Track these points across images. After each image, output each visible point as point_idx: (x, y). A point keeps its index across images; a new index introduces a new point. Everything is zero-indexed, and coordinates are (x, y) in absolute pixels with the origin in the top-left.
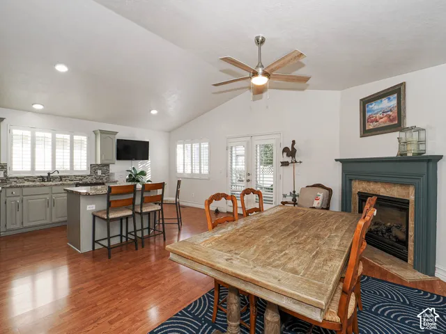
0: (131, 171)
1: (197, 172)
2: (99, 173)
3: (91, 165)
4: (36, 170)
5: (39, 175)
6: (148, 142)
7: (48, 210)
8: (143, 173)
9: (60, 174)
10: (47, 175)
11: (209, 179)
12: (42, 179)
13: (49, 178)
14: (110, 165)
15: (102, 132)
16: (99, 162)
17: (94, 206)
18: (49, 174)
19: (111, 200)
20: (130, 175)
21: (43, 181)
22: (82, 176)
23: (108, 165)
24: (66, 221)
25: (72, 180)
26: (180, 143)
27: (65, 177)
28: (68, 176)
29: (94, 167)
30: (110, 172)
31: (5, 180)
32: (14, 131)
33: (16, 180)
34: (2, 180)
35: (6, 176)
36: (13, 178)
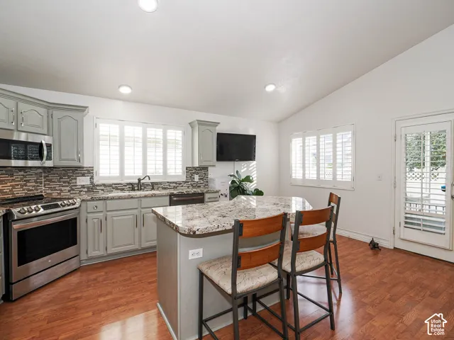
0: (234, 176)
1: (329, 178)
2: (197, 178)
3: (187, 168)
4: (126, 175)
5: (129, 181)
6: (255, 137)
7: (137, 230)
8: (248, 179)
9: (152, 180)
10: (137, 181)
11: (353, 190)
12: (132, 187)
13: (139, 185)
14: (209, 168)
15: (201, 123)
16: (196, 165)
17: (201, 250)
18: (139, 180)
19: (241, 250)
20: (233, 182)
21: (133, 189)
22: (176, 183)
23: (205, 168)
24: (155, 247)
25: (165, 189)
26: (298, 136)
27: (157, 184)
28: (161, 183)
29: (190, 171)
30: (209, 176)
31: (92, 188)
32: (100, 125)
33: (103, 188)
34: (88, 188)
35: (92, 183)
36: (100, 186)
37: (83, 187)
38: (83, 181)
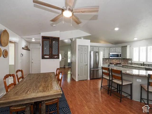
12: (141, 65)
31: (131, 64)
32: (134, 48)
33: (134, 64)
34: (131, 63)
35: (132, 62)
36: (134, 63)
37: (130, 63)
38: (130, 62)
